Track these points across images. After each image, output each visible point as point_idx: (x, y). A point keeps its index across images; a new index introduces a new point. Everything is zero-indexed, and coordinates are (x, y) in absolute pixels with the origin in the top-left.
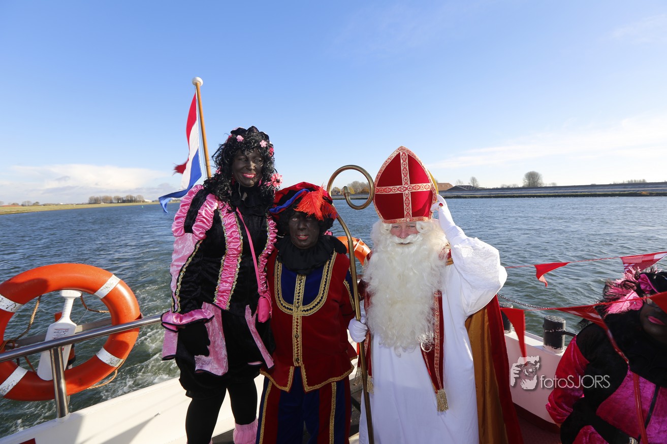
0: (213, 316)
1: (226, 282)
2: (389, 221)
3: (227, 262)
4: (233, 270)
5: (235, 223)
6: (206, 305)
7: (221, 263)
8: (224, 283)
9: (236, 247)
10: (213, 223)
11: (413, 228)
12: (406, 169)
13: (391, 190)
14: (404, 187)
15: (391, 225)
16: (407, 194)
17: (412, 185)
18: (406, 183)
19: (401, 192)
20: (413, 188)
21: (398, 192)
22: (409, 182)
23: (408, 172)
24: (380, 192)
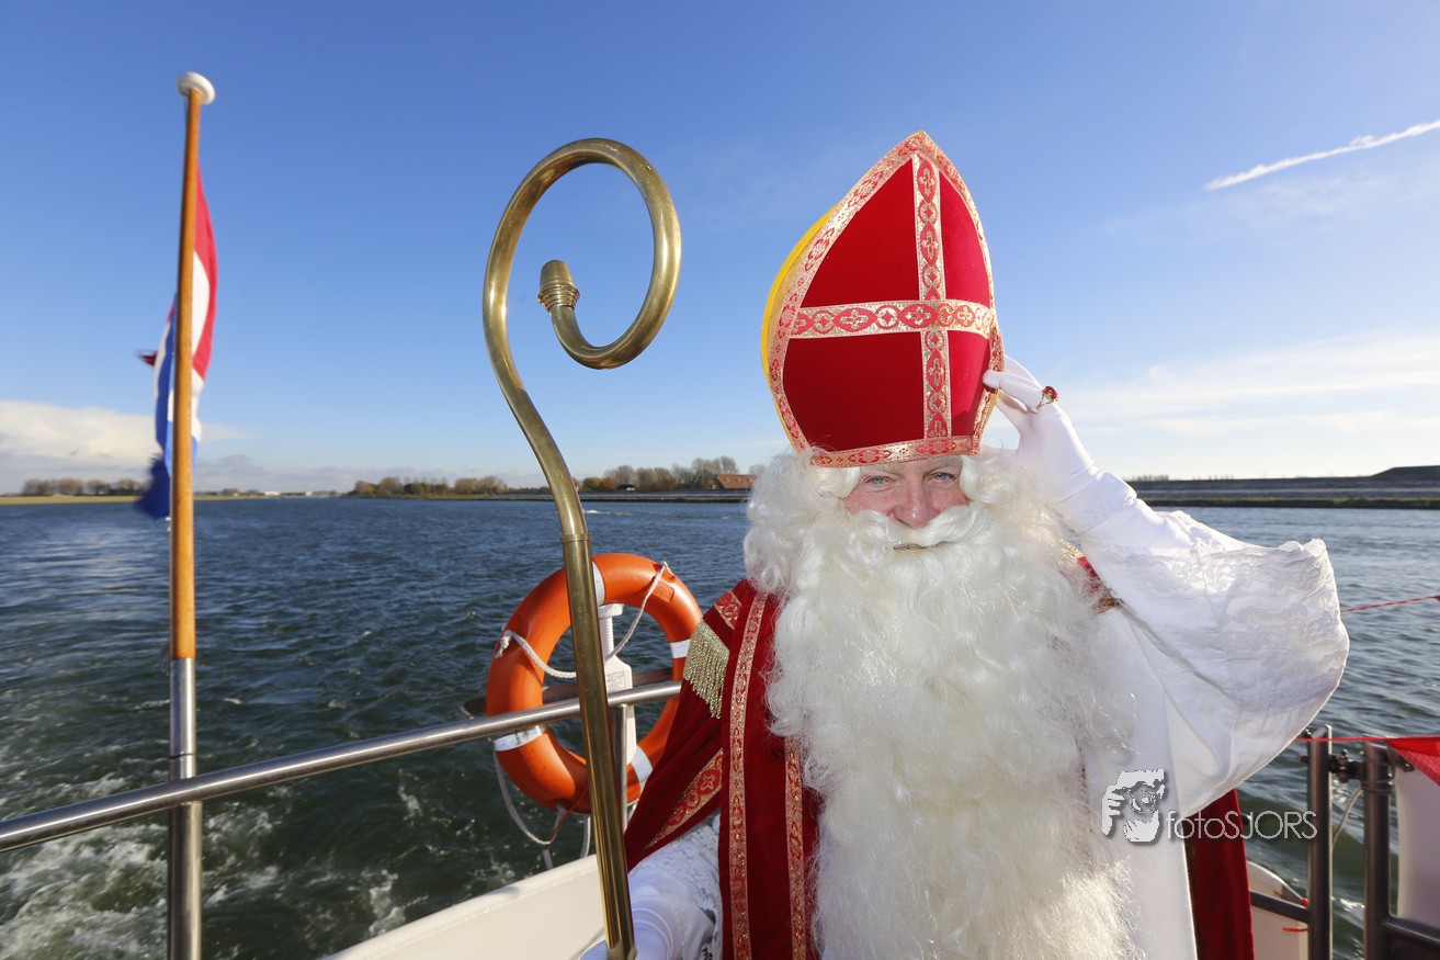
11: (951, 483)
12: (932, 230)
13: (872, 318)
14: (926, 308)
15: (853, 473)
16: (935, 340)
17: (954, 303)
18: (933, 293)
19: (910, 330)
20: (955, 315)
21: (903, 328)
22: (942, 291)
23: (939, 245)
24: (816, 330)
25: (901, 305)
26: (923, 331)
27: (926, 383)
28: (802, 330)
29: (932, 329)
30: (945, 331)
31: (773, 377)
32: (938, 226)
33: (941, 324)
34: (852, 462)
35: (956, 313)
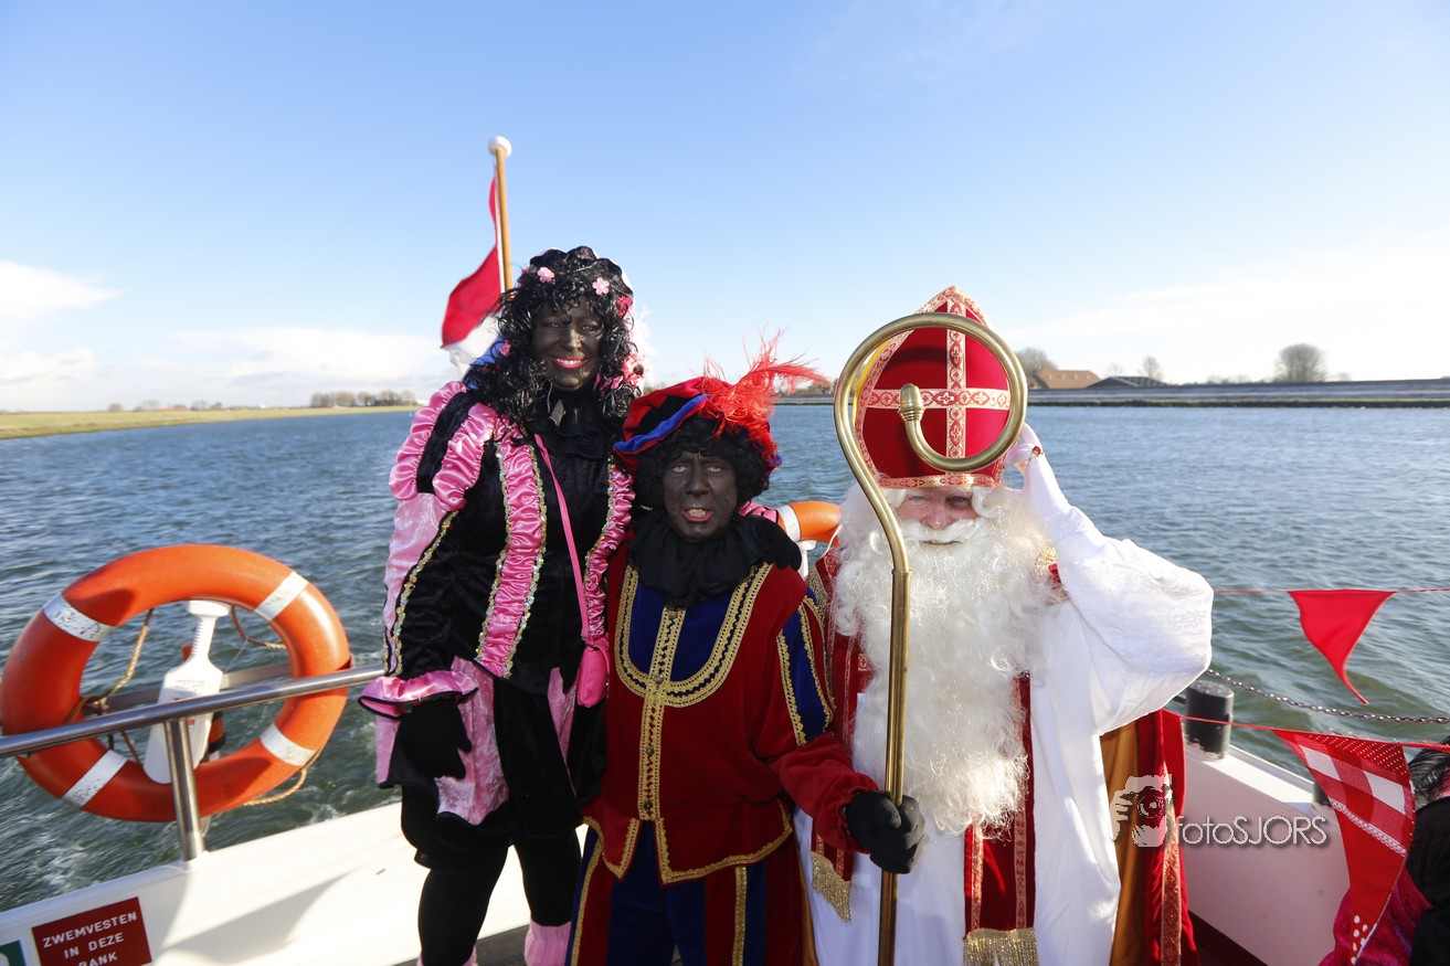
0: (476, 689)
1: (505, 611)
2: (896, 481)
3: (510, 567)
4: (524, 585)
5: (531, 473)
6: (460, 663)
7: (495, 566)
8: (501, 615)
9: (530, 531)
10: (481, 472)
21: (934, 406)
23: (962, 354)
24: (884, 404)
28: (874, 402)
32: (962, 343)
33: (961, 404)
34: (902, 486)
35: (971, 396)
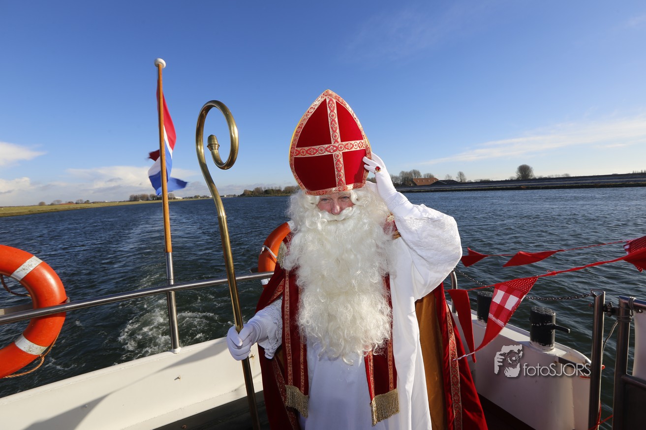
2: (315, 192)
11: (348, 200)
12: (335, 121)
13: (317, 151)
14: (334, 146)
15: (318, 197)
16: (338, 156)
17: (344, 143)
18: (336, 141)
19: (329, 153)
20: (345, 147)
21: (327, 153)
22: (339, 140)
23: (337, 125)
24: (302, 155)
25: (326, 146)
26: (334, 154)
27: (336, 170)
28: (297, 154)
29: (337, 153)
30: (341, 153)
31: (292, 168)
32: (336, 120)
33: (340, 151)
34: (317, 194)
35: (345, 146)
